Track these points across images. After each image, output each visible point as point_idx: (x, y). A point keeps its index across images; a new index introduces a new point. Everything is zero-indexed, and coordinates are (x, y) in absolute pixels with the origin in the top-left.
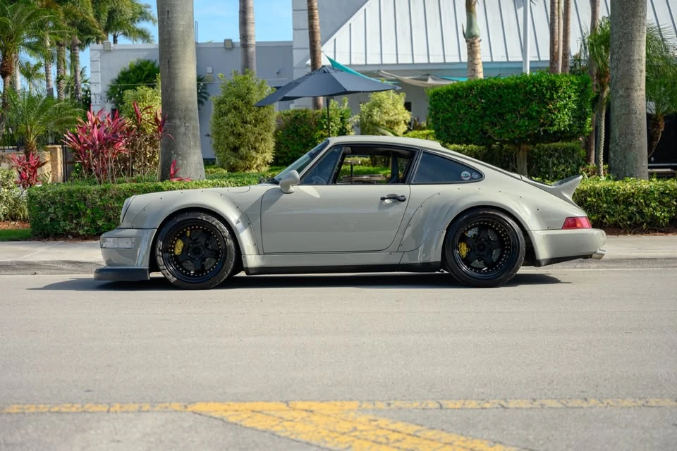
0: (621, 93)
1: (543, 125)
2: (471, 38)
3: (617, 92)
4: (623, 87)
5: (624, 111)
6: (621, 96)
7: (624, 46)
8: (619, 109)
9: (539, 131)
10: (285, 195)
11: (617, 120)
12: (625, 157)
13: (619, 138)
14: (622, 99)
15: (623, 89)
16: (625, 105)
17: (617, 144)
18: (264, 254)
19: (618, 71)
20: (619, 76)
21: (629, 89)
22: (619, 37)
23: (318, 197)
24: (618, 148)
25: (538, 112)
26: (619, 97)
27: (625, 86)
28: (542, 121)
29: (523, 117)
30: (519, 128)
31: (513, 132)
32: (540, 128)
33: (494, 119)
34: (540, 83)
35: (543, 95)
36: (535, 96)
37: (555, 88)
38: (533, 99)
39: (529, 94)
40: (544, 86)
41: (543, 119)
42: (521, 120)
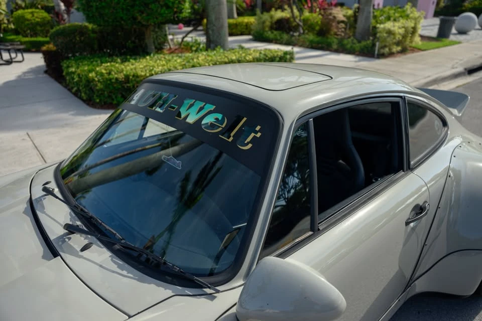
11: (213, 9)
12: (220, 34)
13: (215, 21)
17: (214, 26)
24: (215, 28)
28: (175, 10)
29: (162, 6)
30: (161, 15)
31: (157, 18)
32: (174, 14)
33: (142, 8)
41: (176, 8)
42: (162, 9)
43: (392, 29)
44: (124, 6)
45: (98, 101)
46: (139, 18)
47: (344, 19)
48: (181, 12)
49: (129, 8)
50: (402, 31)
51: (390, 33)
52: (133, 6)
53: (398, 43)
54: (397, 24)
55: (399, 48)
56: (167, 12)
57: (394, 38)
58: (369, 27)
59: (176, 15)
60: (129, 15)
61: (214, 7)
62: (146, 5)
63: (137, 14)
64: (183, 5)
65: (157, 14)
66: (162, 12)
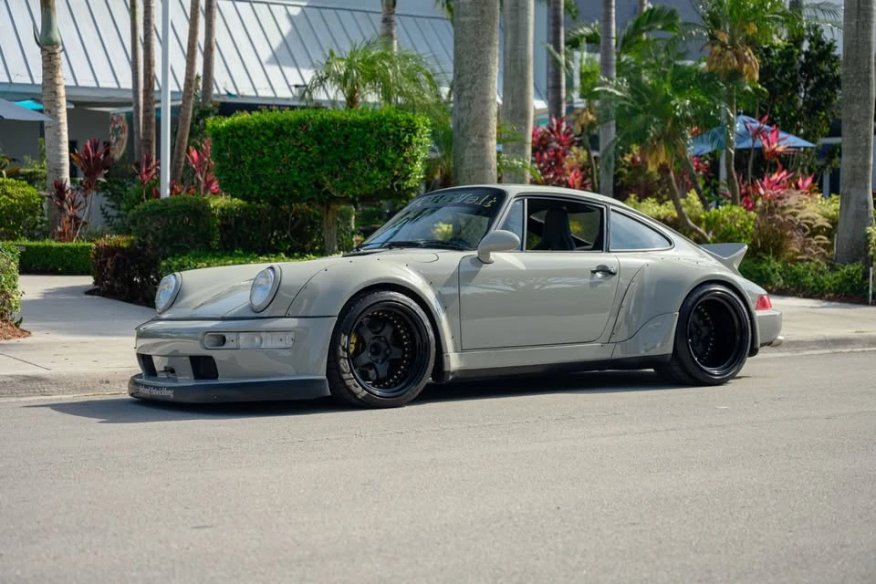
0: (473, 141)
1: (396, 178)
2: (48, 45)
3: (469, 140)
4: (476, 133)
5: (477, 165)
6: (474, 145)
7: (479, 81)
8: (471, 162)
9: (392, 186)
10: (485, 265)
11: (469, 176)
14: (475, 149)
15: (477, 137)
16: (479, 157)
18: (463, 350)
19: (470, 112)
20: (471, 120)
21: (483, 137)
22: (473, 68)
23: (523, 268)
25: (393, 161)
26: (470, 147)
27: (479, 133)
28: (396, 173)
29: (372, 166)
30: (368, 180)
31: (359, 186)
32: (393, 181)
33: (337, 168)
34: (396, 123)
35: (398, 138)
36: (389, 139)
37: (412, 129)
38: (387, 142)
39: (383, 136)
40: (401, 127)
41: (398, 170)
42: (371, 170)
44: (305, 164)
46: (328, 185)
47: (824, 222)
48: (406, 178)
49: (313, 165)
52: (319, 165)
56: (380, 176)
59: (395, 183)
60: (311, 179)
61: (471, 173)
62: (345, 162)
63: (325, 178)
64: (412, 166)
65: (361, 178)
66: (372, 175)
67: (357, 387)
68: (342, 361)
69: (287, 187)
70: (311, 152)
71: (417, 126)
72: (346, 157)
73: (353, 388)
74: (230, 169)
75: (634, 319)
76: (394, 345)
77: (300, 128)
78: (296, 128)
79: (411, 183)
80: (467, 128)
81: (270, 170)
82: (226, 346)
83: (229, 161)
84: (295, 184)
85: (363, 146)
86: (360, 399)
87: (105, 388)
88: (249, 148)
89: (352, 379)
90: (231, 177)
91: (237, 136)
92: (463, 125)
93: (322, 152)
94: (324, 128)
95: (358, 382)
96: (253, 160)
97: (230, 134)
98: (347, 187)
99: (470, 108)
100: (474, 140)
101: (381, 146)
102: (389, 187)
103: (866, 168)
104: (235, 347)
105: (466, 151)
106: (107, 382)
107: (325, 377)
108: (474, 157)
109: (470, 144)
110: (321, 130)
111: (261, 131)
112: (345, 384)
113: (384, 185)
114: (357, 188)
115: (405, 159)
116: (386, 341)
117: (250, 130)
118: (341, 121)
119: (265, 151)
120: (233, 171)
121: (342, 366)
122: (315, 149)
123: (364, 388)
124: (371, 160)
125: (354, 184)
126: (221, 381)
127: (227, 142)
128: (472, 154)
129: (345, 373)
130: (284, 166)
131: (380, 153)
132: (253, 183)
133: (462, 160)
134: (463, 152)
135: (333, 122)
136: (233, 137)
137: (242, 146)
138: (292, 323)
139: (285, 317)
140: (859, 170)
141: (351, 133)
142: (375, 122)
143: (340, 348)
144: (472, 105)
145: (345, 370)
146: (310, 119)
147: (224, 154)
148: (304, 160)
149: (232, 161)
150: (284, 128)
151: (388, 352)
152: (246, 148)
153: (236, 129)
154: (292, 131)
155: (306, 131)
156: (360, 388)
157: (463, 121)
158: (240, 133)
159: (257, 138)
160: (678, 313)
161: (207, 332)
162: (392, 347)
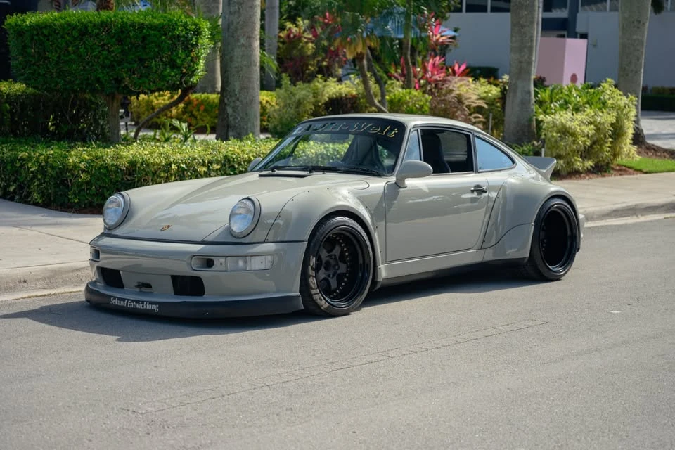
1: (184, 75)
3: (238, 40)
4: (244, 35)
5: (245, 62)
6: (243, 45)
8: (239, 60)
9: (181, 82)
10: (402, 189)
11: (238, 72)
12: (247, 114)
13: (240, 93)
14: (243, 49)
15: (245, 37)
16: (247, 55)
17: (238, 100)
18: (387, 262)
19: (239, 16)
20: (241, 23)
21: (249, 38)
24: (238, 103)
25: (183, 60)
26: (239, 47)
27: (247, 35)
28: (184, 71)
29: (165, 65)
30: (162, 77)
31: (154, 82)
32: (182, 78)
33: (135, 66)
34: (185, 26)
35: (187, 40)
36: (179, 41)
37: (198, 33)
38: (177, 43)
39: (175, 38)
40: (190, 30)
41: (185, 68)
42: (165, 69)
43: (569, 124)
44: (107, 62)
45: (76, 201)
46: (127, 81)
47: (482, 104)
48: (192, 75)
49: (114, 63)
50: (590, 130)
51: (565, 131)
52: (119, 63)
53: (586, 153)
54: (579, 116)
55: (589, 164)
56: (173, 74)
57: (574, 142)
58: (530, 120)
60: (112, 76)
61: (240, 68)
62: (141, 60)
63: (124, 75)
64: (197, 65)
65: (156, 75)
66: (165, 73)
67: (321, 300)
68: (311, 279)
69: (90, 82)
70: (113, 52)
71: (202, 30)
72: (144, 57)
73: (318, 301)
74: (34, 64)
75: (501, 228)
76: (341, 261)
77: (102, 29)
78: (99, 29)
79: (195, 79)
80: (236, 29)
81: (74, 67)
82: (214, 268)
83: (33, 56)
84: (98, 80)
85: (159, 46)
86: (323, 311)
87: (23, 287)
88: (54, 46)
89: (318, 294)
90: (35, 70)
91: (43, 33)
92: (232, 27)
93: (123, 52)
94: (124, 30)
95: (322, 296)
96: (59, 57)
97: (35, 32)
98: (144, 83)
99: (239, 12)
100: (242, 41)
101: (173, 47)
102: (178, 83)
103: (530, 63)
104: (224, 269)
105: (235, 50)
106: (25, 282)
107: (298, 294)
108: (243, 56)
109: (239, 44)
110: (122, 32)
111: (66, 31)
112: (312, 298)
113: (175, 81)
114: (151, 84)
115: (192, 58)
116: (335, 258)
117: (55, 30)
118: (139, 24)
119: (70, 49)
120: (38, 66)
121: (311, 283)
122: (116, 49)
123: (326, 301)
124: (164, 59)
125: (149, 80)
126: (206, 298)
127: (32, 39)
128: (241, 54)
129: (313, 289)
130: (88, 63)
131: (172, 53)
132: (58, 77)
133: (231, 57)
134: (233, 50)
135: (133, 25)
136: (37, 35)
137: (47, 44)
138: (271, 247)
139: (264, 242)
140: (524, 65)
141: (149, 35)
142: (169, 25)
143: (310, 268)
144: (241, 10)
145: (313, 286)
146: (112, 21)
147: (29, 50)
148: (106, 58)
149: (36, 56)
150: (89, 28)
151: (337, 267)
152: (51, 45)
153: (41, 28)
154: (95, 31)
155: (109, 32)
156: (324, 301)
157: (233, 24)
158: (46, 32)
159: (62, 37)
160: (533, 224)
161: (193, 255)
162: (340, 263)
